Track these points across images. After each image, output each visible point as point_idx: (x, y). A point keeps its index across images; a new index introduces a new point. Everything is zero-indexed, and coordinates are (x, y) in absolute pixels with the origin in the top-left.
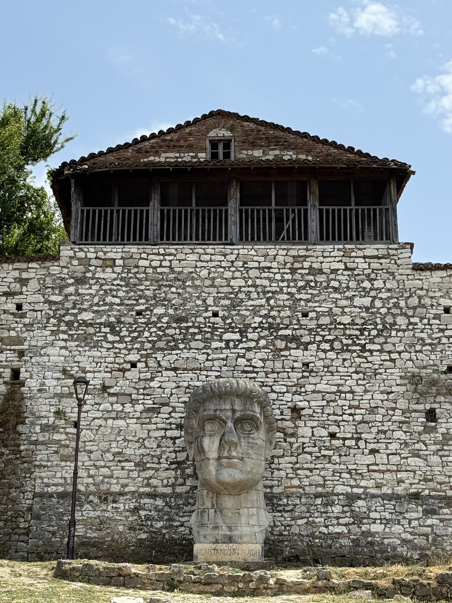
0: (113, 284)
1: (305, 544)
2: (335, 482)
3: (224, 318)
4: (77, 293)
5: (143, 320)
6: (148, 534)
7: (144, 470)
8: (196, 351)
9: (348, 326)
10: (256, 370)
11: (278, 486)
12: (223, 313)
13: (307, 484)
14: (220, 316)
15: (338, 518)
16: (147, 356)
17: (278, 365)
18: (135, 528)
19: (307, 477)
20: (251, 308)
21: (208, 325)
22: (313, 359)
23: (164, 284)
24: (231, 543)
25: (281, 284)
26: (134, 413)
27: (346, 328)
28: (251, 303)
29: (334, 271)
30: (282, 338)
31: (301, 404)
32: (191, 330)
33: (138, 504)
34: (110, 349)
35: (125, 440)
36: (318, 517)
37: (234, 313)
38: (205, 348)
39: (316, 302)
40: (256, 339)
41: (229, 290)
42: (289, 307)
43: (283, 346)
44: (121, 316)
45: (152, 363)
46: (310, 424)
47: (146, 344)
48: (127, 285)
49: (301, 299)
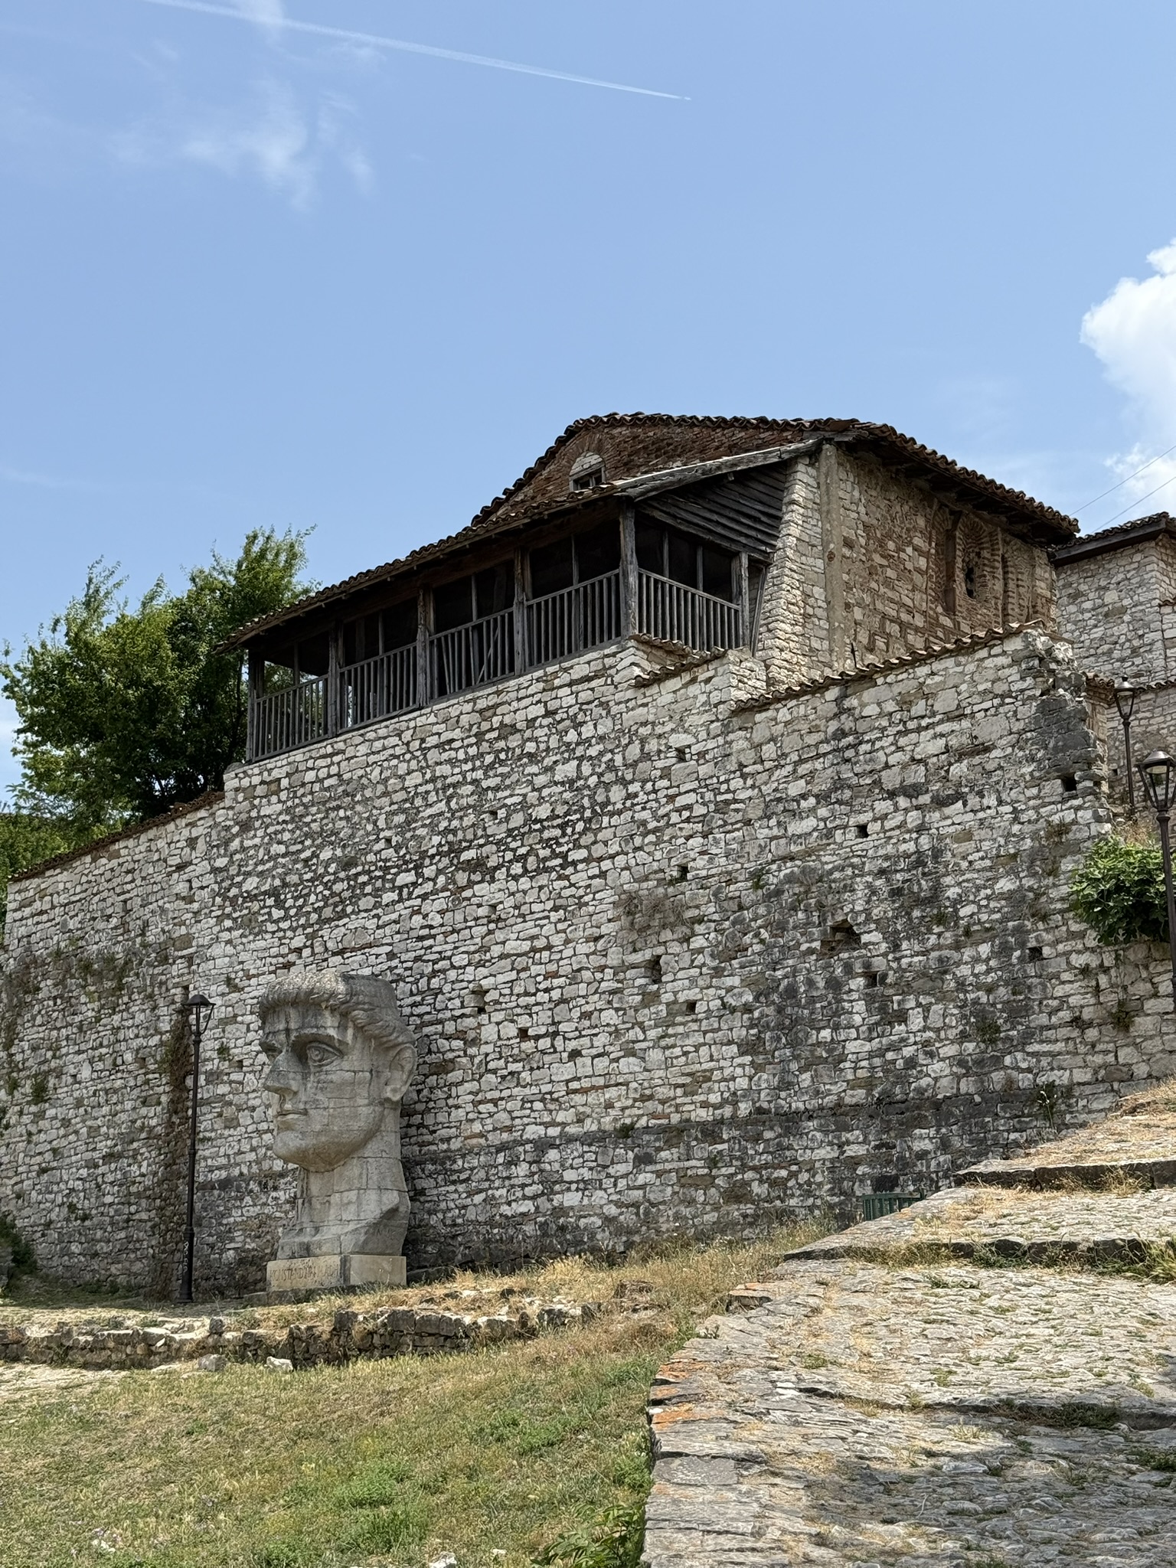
0: (278, 823)
1: (481, 1238)
2: (526, 1120)
3: (397, 848)
4: (243, 849)
5: (309, 876)
8: (366, 915)
9: (546, 824)
10: (433, 932)
11: (457, 1137)
12: (396, 839)
14: (393, 845)
15: (523, 1186)
17: (459, 917)
19: (491, 1115)
20: (427, 822)
21: (379, 864)
22: (500, 896)
23: (332, 805)
24: (308, 1256)
25: (464, 767)
27: (544, 828)
29: (531, 723)
30: (464, 865)
31: (486, 983)
32: (361, 879)
34: (273, 933)
36: (499, 1188)
37: (408, 835)
38: (375, 907)
39: (507, 788)
41: (404, 795)
42: (474, 807)
43: (465, 881)
44: (286, 874)
45: (318, 946)
46: (495, 1017)
47: (312, 915)
48: (292, 821)
49: (488, 788)
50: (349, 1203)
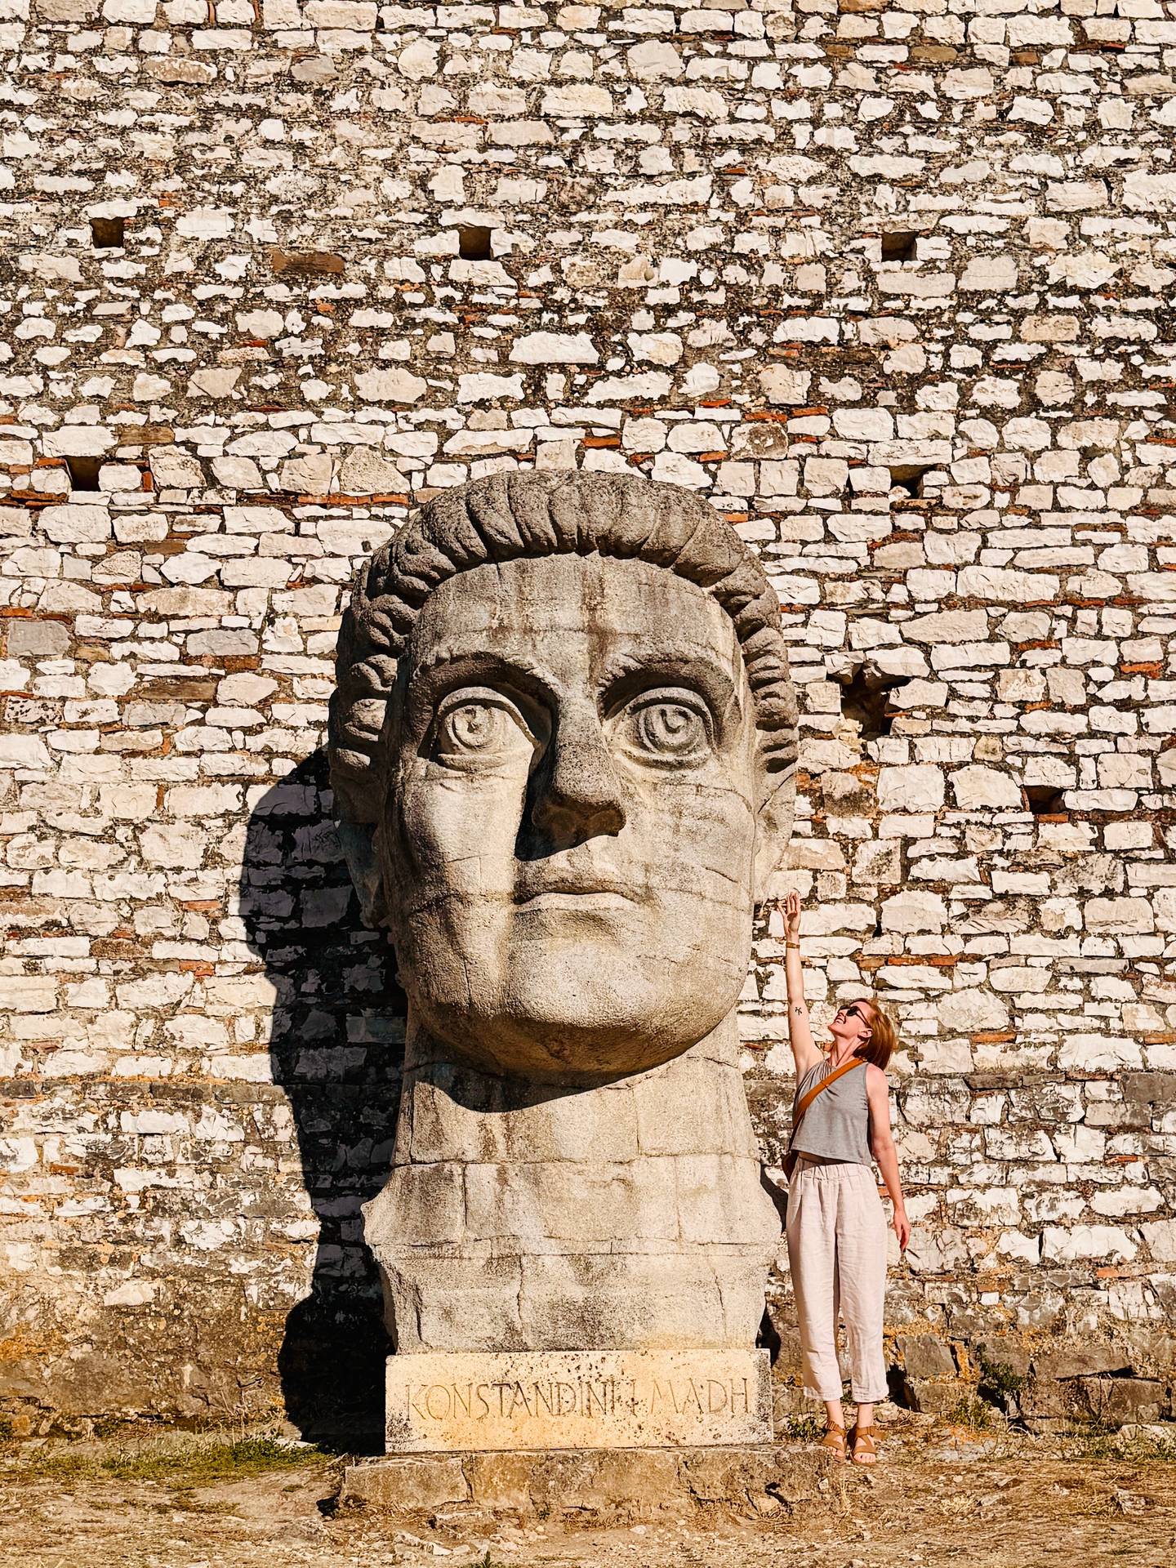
1: (934, 1315)
2: (1066, 1021)
3: (515, 265)
5: (126, 269)
6: (158, 1283)
7: (139, 973)
8: (388, 416)
13: (932, 1028)
15: (1085, 1189)
17: (779, 478)
18: (94, 1257)
19: (929, 996)
20: (642, 218)
22: (940, 452)
23: (227, 102)
24: (590, 1345)
25: (781, 109)
26: (88, 704)
27: (1092, 311)
28: (640, 193)
29: (1027, 55)
31: (892, 662)
32: (362, 318)
33: (108, 1138)
35: (41, 830)
36: (988, 1186)
37: (563, 238)
38: (428, 400)
39: (946, 190)
40: (669, 358)
41: (540, 133)
42: (827, 216)
43: (799, 394)
44: (17, 247)
45: (171, 468)
47: (141, 378)
49: (876, 179)
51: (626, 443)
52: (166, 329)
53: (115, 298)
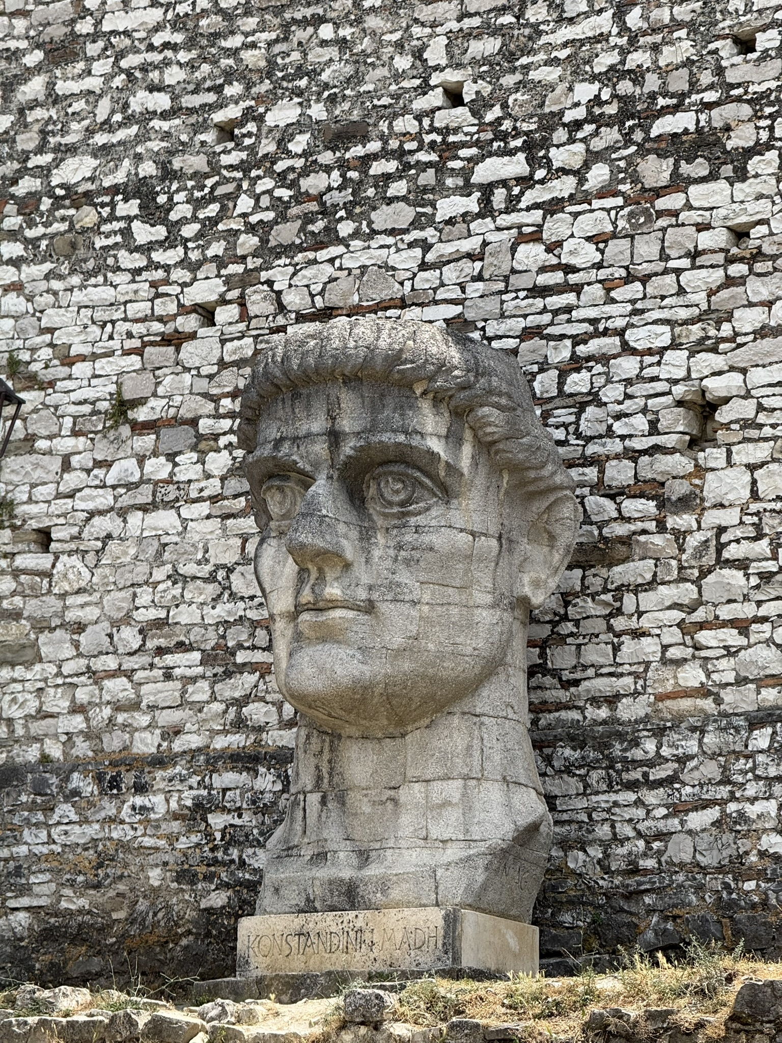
0: (151, 48)
1: (710, 899)
3: (479, 107)
4: (53, 98)
5: (234, 158)
6: (230, 893)
7: (228, 674)
8: (390, 240)
10: (573, 278)
11: (636, 694)
12: (475, 87)
13: (730, 677)
14: (467, 99)
16: (247, 280)
17: (647, 248)
18: (195, 875)
19: (730, 652)
20: (563, 54)
21: (428, 138)
22: (763, 209)
23: (298, 16)
24: (353, 907)
26: (203, 484)
28: (567, 33)
30: (663, 145)
31: (716, 386)
32: (378, 168)
34: (137, 272)
36: (756, 799)
37: (509, 80)
38: (416, 224)
40: (576, 163)
42: (692, 27)
43: (664, 178)
44: (171, 153)
45: (258, 303)
46: (746, 453)
47: (243, 238)
48: (190, 44)
50: (446, 804)
51: (545, 236)
52: (257, 198)
53: (228, 180)
